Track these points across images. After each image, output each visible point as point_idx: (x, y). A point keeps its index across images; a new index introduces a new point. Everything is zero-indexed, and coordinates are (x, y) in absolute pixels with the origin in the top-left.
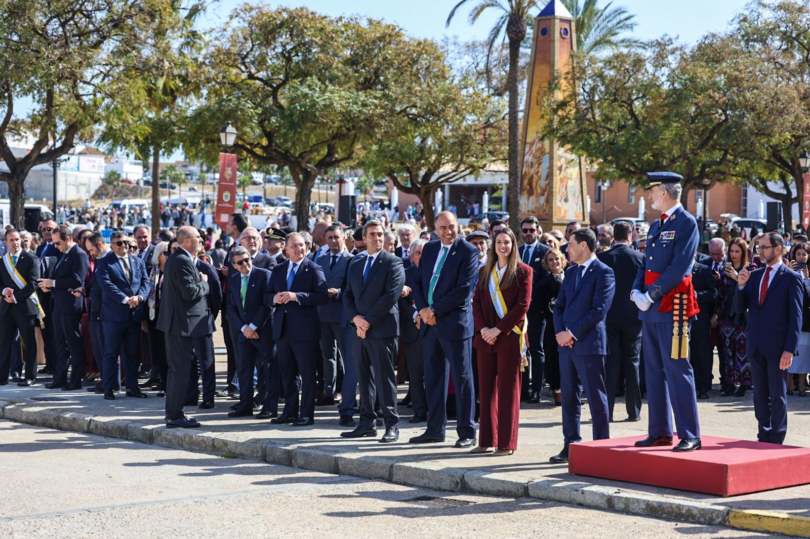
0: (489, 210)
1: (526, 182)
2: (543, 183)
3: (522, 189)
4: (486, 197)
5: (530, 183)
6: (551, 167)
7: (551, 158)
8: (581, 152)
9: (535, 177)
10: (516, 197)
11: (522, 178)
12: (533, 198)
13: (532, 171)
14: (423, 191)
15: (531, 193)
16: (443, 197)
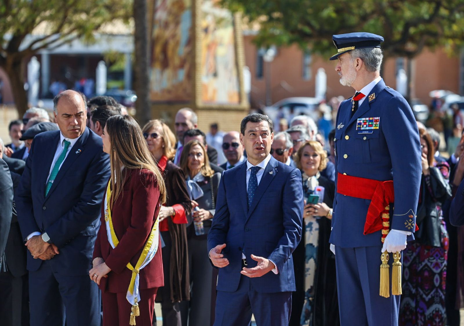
0: (108, 89)
1: (158, 49)
2: (182, 50)
3: (153, 59)
4: (102, 70)
5: (164, 51)
6: (193, 28)
7: (194, 16)
8: (235, 6)
9: (171, 44)
10: (144, 70)
11: (154, 43)
12: (168, 72)
13: (167, 34)
14: (10, 61)
15: (165, 64)
16: (40, 70)
